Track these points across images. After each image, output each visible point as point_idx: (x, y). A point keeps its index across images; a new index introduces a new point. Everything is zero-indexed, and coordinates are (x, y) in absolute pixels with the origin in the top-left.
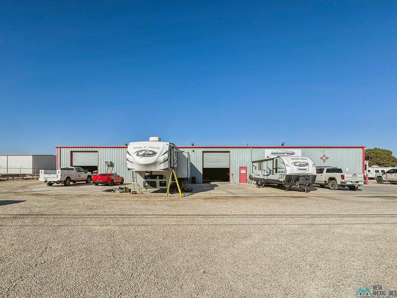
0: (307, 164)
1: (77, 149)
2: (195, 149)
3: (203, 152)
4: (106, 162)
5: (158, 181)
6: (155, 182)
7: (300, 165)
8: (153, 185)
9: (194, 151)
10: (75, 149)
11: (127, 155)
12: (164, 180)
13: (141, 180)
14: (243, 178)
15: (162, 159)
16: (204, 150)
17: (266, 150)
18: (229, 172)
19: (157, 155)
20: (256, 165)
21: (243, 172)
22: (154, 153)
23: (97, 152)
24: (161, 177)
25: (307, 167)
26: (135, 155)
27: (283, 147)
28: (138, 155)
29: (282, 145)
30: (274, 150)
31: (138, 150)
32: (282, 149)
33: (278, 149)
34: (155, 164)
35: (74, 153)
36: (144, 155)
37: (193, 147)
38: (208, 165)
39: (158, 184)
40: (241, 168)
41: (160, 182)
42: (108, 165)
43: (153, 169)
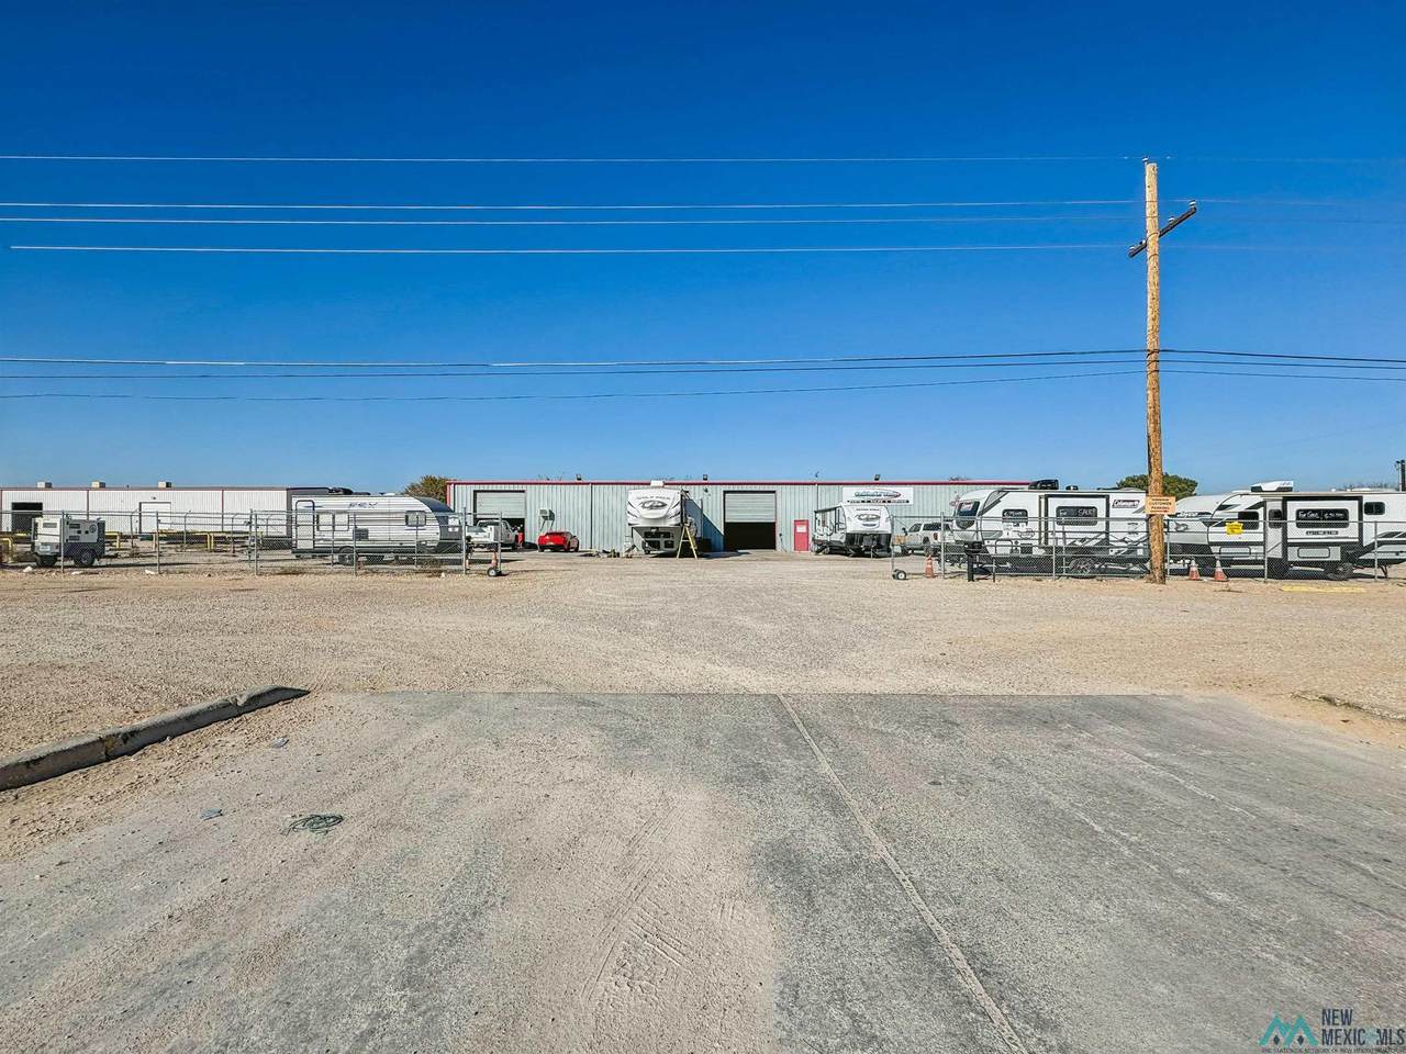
0: (878, 518)
1: (486, 487)
2: (709, 487)
3: (725, 492)
4: (542, 511)
5: (662, 540)
6: (659, 542)
7: (867, 519)
8: (655, 545)
9: (706, 491)
10: (482, 488)
11: (629, 506)
12: (671, 539)
13: (639, 539)
14: (801, 541)
15: (673, 512)
16: (727, 488)
17: (845, 488)
18: (774, 529)
19: (667, 508)
20: (819, 516)
21: (801, 529)
22: (664, 505)
23: (523, 491)
24: (667, 535)
25: (876, 522)
26: (640, 508)
27: (877, 482)
28: (643, 507)
29: (877, 479)
30: (862, 490)
31: (643, 500)
32: (876, 487)
33: (868, 487)
34: (665, 518)
35: (478, 494)
36: (651, 507)
37: (705, 483)
38: (733, 517)
39: (662, 545)
40: (797, 522)
41: (665, 542)
42: (544, 517)
43: (661, 525)
